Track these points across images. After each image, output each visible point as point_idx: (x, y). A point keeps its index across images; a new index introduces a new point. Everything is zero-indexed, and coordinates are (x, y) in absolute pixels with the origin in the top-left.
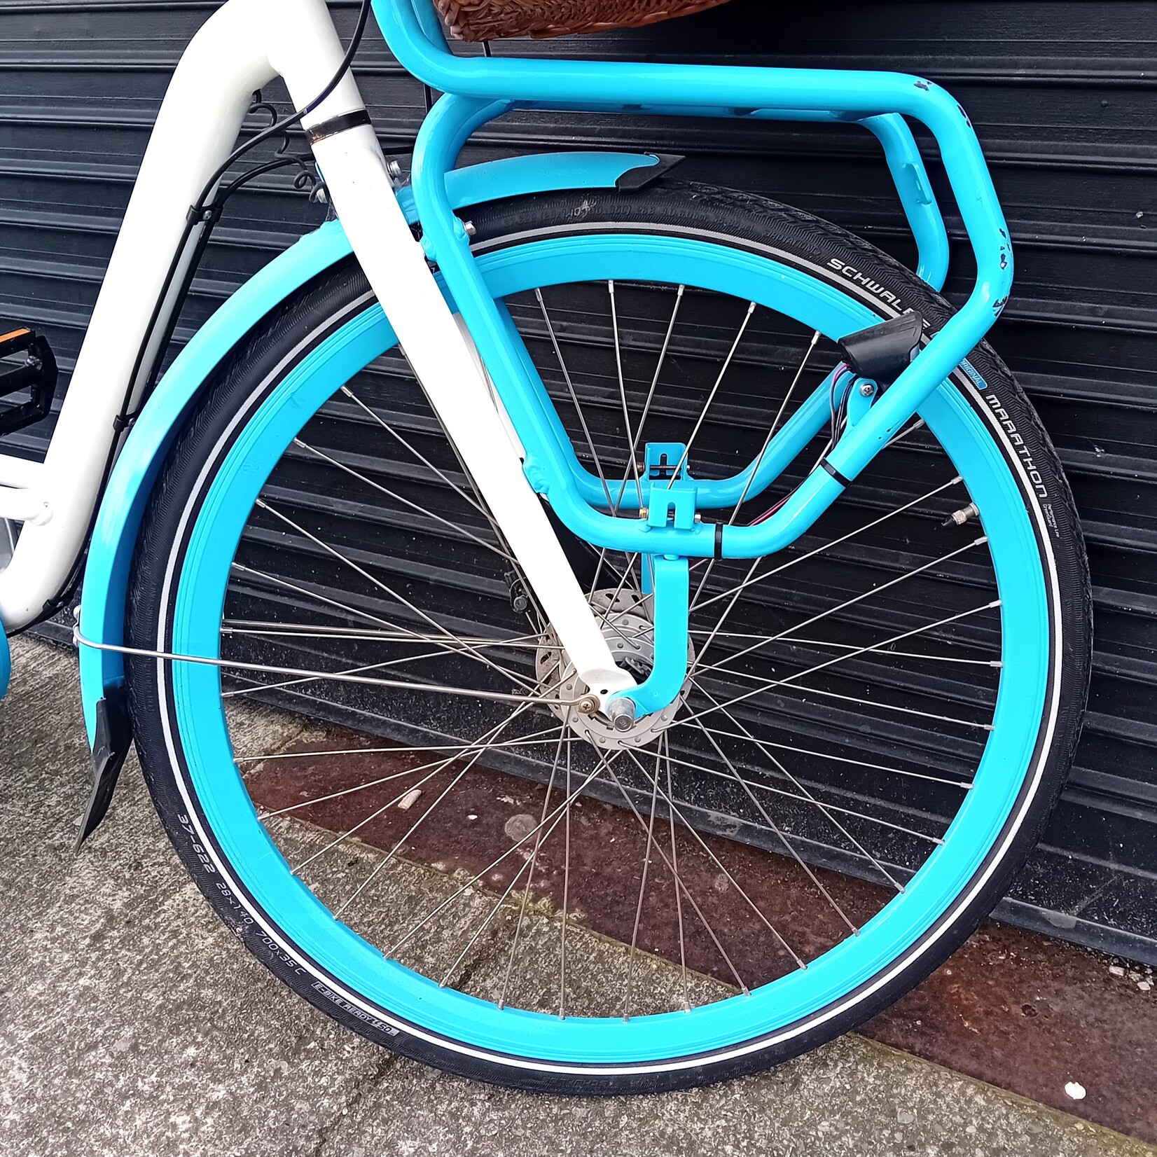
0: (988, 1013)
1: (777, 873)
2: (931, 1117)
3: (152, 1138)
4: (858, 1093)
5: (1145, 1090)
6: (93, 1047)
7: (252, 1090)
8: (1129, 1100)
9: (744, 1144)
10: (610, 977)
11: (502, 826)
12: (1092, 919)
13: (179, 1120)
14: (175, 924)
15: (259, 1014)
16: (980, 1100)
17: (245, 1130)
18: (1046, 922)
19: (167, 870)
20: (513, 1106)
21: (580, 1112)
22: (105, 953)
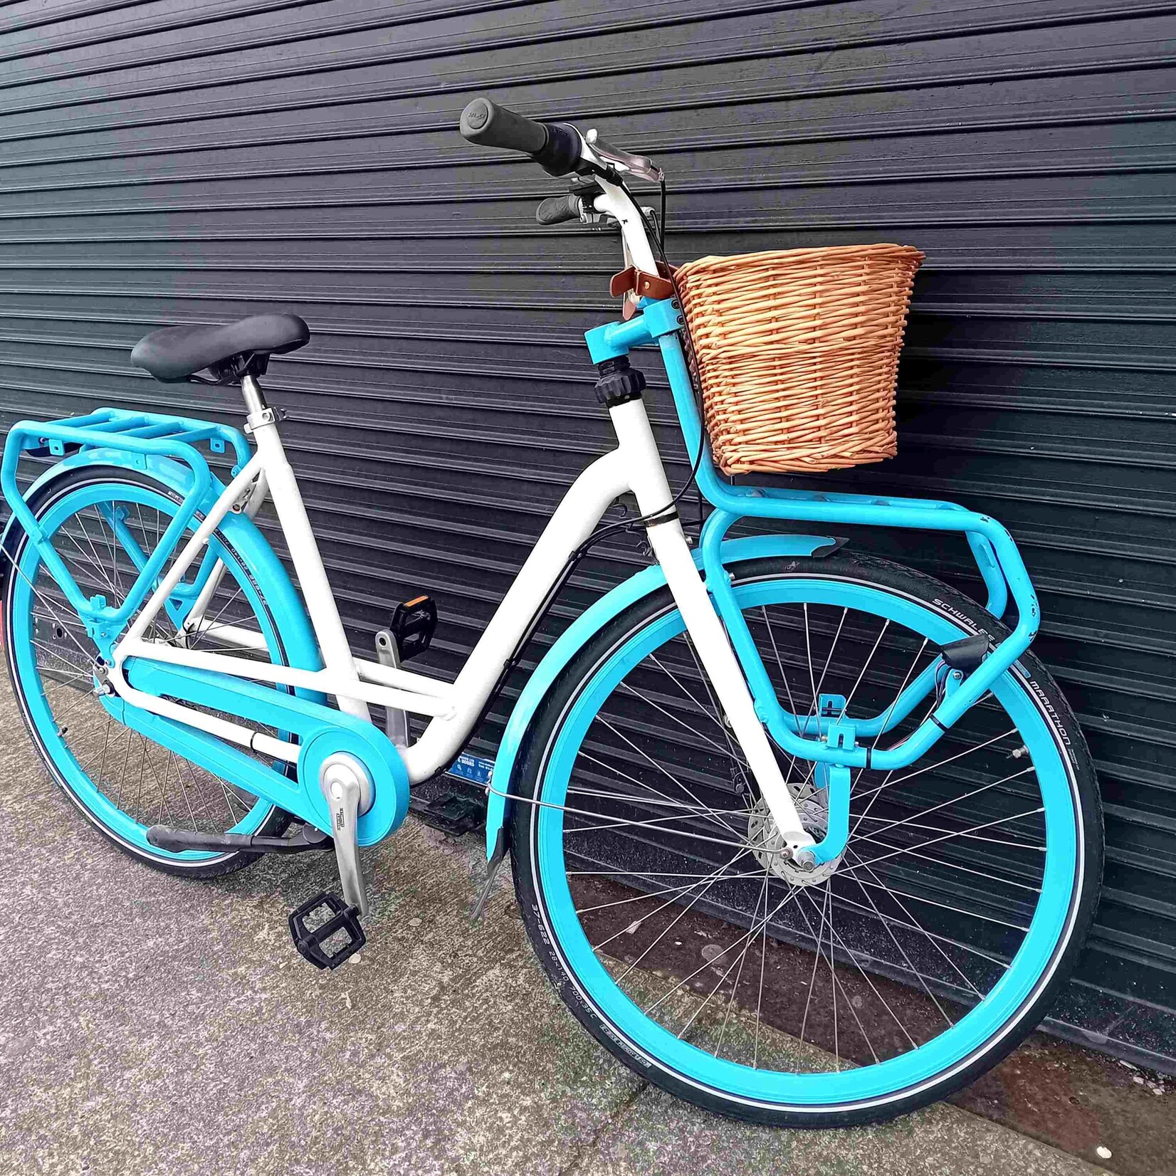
0: (1045, 1100)
1: (897, 998)
2: (1003, 1161)
3: (488, 1125)
4: (954, 1142)
5: (1154, 1157)
6: (443, 1066)
7: (548, 1102)
8: (1142, 1162)
9: (876, 1165)
10: (781, 1056)
11: (700, 951)
12: (1118, 1038)
13: (504, 1116)
14: (485, 995)
15: (548, 1056)
16: (1038, 1153)
17: (547, 1125)
18: (1087, 1039)
19: (475, 960)
20: (720, 1128)
21: (765, 1136)
22: (442, 1009)
